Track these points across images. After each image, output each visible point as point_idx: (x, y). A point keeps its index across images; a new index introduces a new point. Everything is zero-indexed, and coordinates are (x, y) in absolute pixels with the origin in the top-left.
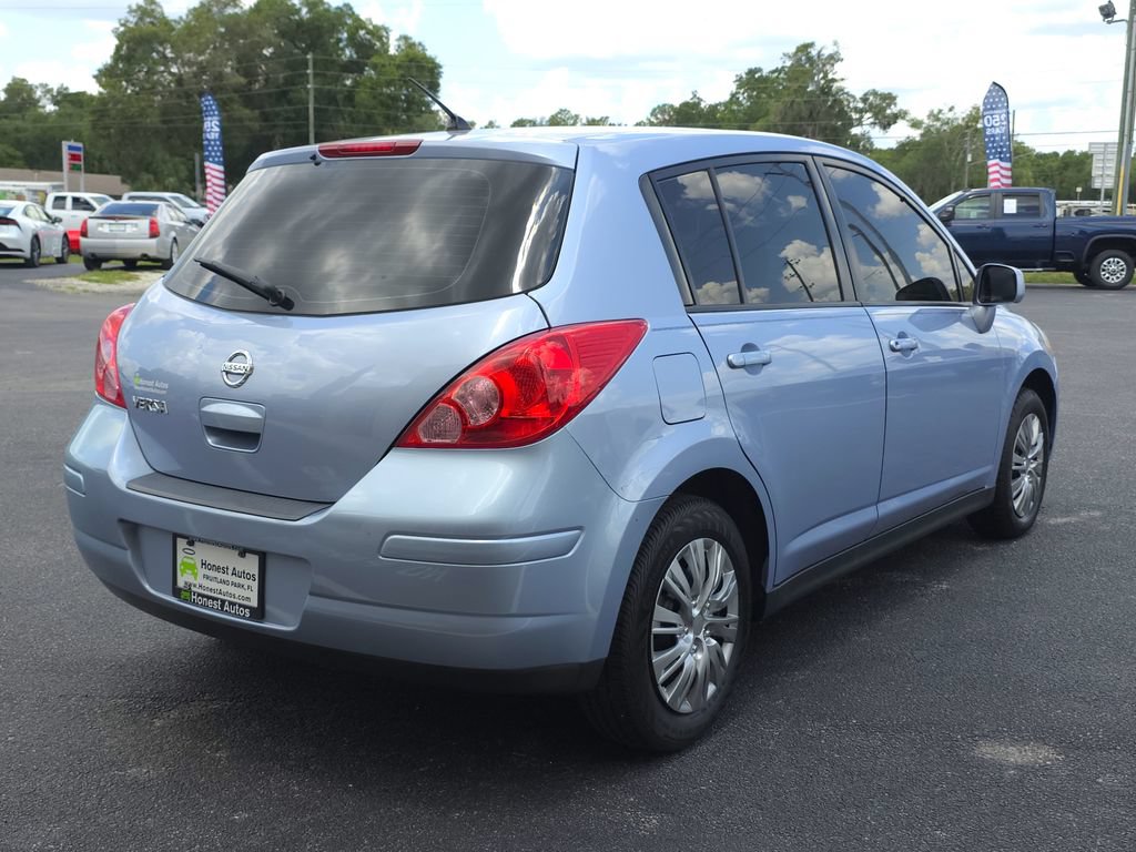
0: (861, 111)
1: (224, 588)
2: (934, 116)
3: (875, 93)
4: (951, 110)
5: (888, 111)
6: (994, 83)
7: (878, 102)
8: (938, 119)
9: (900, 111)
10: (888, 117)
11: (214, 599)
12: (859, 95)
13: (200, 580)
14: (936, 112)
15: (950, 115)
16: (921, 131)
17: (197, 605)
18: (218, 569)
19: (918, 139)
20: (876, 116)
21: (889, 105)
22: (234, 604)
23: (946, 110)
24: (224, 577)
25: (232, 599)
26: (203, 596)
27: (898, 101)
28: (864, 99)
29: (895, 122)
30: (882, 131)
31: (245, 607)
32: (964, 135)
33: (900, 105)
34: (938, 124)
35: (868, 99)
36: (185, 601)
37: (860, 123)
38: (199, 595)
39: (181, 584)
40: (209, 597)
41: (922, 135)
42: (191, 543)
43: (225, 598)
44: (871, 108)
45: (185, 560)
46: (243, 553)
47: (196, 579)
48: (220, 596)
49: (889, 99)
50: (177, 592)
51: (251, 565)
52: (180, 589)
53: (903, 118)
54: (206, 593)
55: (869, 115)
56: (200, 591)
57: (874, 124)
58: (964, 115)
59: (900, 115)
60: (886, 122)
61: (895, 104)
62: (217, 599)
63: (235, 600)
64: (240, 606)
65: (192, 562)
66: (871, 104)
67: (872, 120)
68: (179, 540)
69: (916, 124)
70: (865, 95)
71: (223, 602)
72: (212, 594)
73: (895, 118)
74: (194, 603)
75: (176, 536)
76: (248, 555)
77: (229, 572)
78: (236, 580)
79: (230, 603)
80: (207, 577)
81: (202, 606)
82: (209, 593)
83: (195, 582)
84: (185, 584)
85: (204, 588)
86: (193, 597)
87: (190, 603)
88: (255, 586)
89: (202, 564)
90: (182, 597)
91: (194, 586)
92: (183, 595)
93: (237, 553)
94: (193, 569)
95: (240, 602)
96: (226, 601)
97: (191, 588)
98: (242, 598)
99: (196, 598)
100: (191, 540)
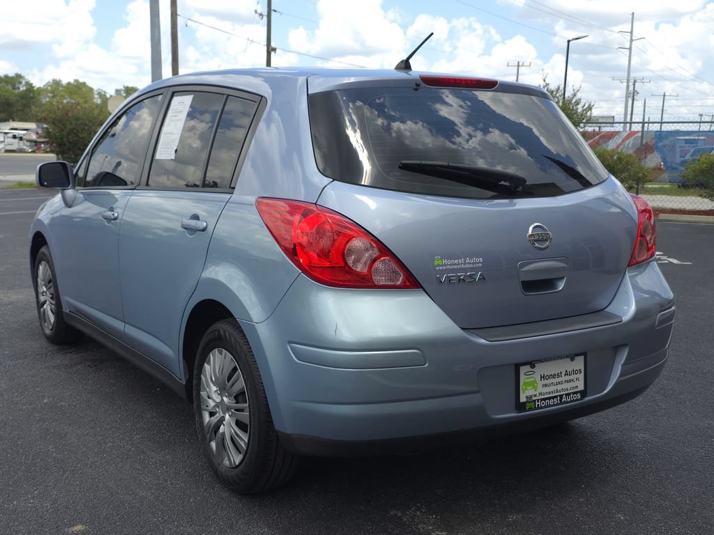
1: (559, 387)
11: (553, 398)
13: (540, 389)
17: (542, 408)
18: (553, 376)
22: (569, 394)
24: (560, 379)
25: (566, 392)
26: (545, 400)
31: (576, 393)
36: (531, 409)
38: (542, 400)
39: (523, 399)
40: (549, 399)
42: (533, 367)
43: (562, 393)
45: (526, 381)
46: (573, 357)
47: (535, 391)
48: (557, 394)
50: (520, 407)
51: (579, 363)
52: (525, 404)
54: (546, 396)
56: (542, 397)
62: (556, 397)
63: (569, 392)
64: (573, 393)
65: (533, 380)
68: (521, 369)
71: (561, 396)
72: (551, 395)
74: (539, 408)
75: (517, 367)
76: (576, 358)
77: (563, 374)
78: (568, 378)
79: (567, 395)
80: (546, 385)
81: (545, 407)
82: (549, 396)
83: (535, 393)
84: (527, 397)
85: (544, 394)
86: (537, 403)
87: (536, 409)
88: (581, 376)
89: (541, 377)
90: (527, 408)
91: (535, 396)
92: (528, 405)
93: (569, 359)
94: (533, 384)
95: (572, 391)
96: (562, 395)
97: (534, 398)
98: (573, 388)
99: (539, 403)
100: (532, 364)
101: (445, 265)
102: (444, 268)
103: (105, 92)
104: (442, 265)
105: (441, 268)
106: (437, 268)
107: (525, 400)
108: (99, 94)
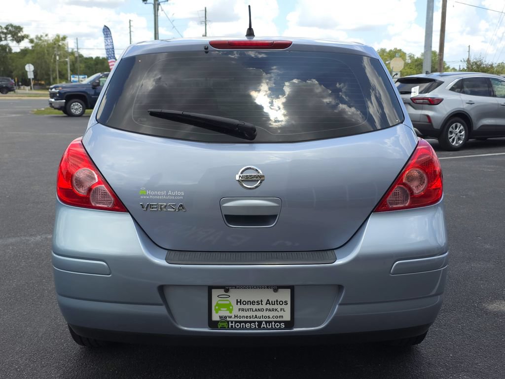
0: (5, 34)
1: (259, 314)
2: (39, 38)
3: (12, 26)
4: (46, 35)
5: (19, 35)
6: (105, 26)
7: (14, 30)
8: (41, 40)
9: (25, 35)
10: (19, 37)
11: (250, 322)
12: (4, 26)
13: (235, 312)
14: (39, 36)
15: (46, 38)
16: (33, 45)
17: (235, 329)
18: (253, 303)
19: (30, 48)
20: (13, 36)
21: (19, 32)
22: (270, 322)
23: (44, 35)
24: (260, 307)
25: (267, 319)
26: (240, 322)
27: (24, 30)
28: (7, 28)
29: (23, 40)
30: (17, 44)
31: (280, 322)
32: (54, 48)
33: (25, 32)
34: (40, 41)
35: (8, 28)
36: (223, 328)
37: (6, 39)
38: (236, 322)
39: (215, 317)
40: (246, 322)
41: (32, 47)
42: (227, 291)
43: (261, 319)
44: (11, 32)
45: (219, 302)
46: (276, 288)
47: (231, 313)
48: (256, 319)
49: (19, 29)
50: (213, 324)
51: (285, 295)
52: (217, 322)
53: (27, 38)
54: (242, 319)
55: (9, 36)
56: (236, 319)
57: (13, 40)
58: (53, 39)
59: (26, 36)
60: (19, 40)
61: (22, 31)
62: (254, 322)
63: (270, 320)
64: (276, 322)
65: (228, 302)
66: (10, 31)
67: (11, 38)
68: (213, 291)
69: (32, 41)
70: (7, 26)
71: (260, 323)
72: (249, 320)
73: (23, 38)
74: (232, 328)
75: (210, 288)
76: (279, 290)
77: (264, 303)
78: (268, 306)
79: (266, 322)
80: (243, 310)
81: (240, 329)
82: (245, 319)
83: (230, 315)
84: (221, 317)
85: (240, 317)
86: (230, 324)
87: (228, 328)
88: (288, 308)
89: (237, 302)
90: (219, 327)
91: (230, 317)
92: (220, 325)
93: (272, 290)
94: (229, 307)
95: (275, 319)
96: (262, 322)
97: (228, 319)
98: (277, 317)
99: (233, 324)
100: (227, 289)
101: (148, 195)
102: (148, 197)
103: (414, 55)
104: (146, 195)
105: (145, 197)
106: (142, 197)
107: (218, 319)
108: (410, 57)
